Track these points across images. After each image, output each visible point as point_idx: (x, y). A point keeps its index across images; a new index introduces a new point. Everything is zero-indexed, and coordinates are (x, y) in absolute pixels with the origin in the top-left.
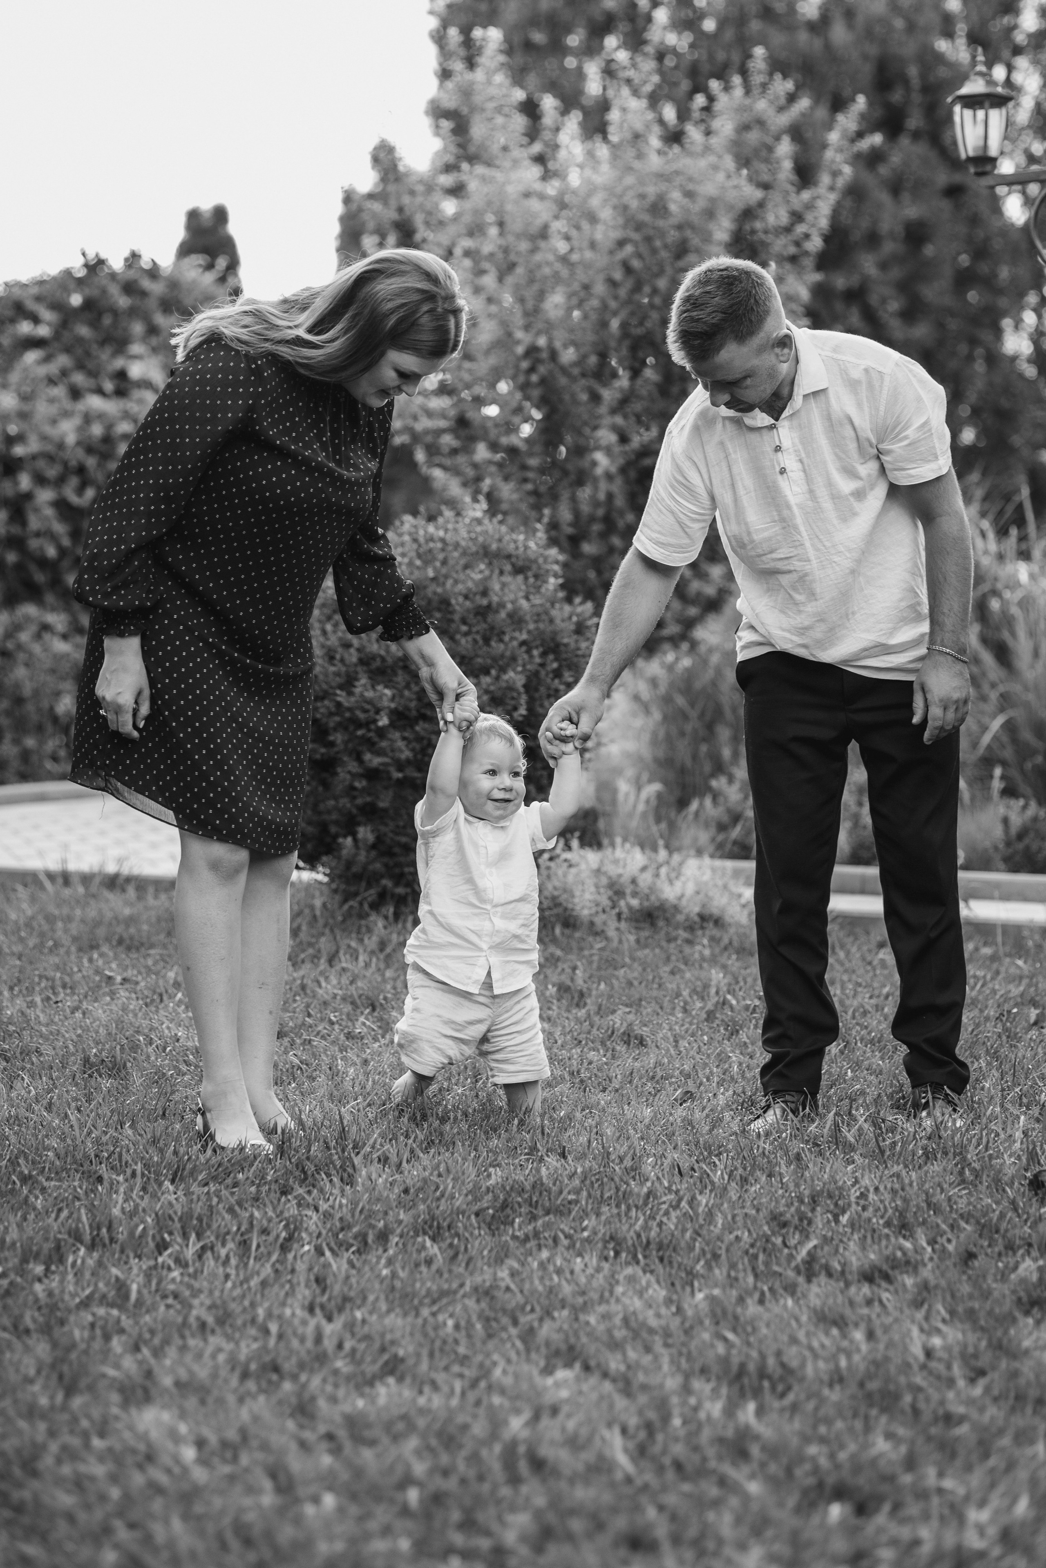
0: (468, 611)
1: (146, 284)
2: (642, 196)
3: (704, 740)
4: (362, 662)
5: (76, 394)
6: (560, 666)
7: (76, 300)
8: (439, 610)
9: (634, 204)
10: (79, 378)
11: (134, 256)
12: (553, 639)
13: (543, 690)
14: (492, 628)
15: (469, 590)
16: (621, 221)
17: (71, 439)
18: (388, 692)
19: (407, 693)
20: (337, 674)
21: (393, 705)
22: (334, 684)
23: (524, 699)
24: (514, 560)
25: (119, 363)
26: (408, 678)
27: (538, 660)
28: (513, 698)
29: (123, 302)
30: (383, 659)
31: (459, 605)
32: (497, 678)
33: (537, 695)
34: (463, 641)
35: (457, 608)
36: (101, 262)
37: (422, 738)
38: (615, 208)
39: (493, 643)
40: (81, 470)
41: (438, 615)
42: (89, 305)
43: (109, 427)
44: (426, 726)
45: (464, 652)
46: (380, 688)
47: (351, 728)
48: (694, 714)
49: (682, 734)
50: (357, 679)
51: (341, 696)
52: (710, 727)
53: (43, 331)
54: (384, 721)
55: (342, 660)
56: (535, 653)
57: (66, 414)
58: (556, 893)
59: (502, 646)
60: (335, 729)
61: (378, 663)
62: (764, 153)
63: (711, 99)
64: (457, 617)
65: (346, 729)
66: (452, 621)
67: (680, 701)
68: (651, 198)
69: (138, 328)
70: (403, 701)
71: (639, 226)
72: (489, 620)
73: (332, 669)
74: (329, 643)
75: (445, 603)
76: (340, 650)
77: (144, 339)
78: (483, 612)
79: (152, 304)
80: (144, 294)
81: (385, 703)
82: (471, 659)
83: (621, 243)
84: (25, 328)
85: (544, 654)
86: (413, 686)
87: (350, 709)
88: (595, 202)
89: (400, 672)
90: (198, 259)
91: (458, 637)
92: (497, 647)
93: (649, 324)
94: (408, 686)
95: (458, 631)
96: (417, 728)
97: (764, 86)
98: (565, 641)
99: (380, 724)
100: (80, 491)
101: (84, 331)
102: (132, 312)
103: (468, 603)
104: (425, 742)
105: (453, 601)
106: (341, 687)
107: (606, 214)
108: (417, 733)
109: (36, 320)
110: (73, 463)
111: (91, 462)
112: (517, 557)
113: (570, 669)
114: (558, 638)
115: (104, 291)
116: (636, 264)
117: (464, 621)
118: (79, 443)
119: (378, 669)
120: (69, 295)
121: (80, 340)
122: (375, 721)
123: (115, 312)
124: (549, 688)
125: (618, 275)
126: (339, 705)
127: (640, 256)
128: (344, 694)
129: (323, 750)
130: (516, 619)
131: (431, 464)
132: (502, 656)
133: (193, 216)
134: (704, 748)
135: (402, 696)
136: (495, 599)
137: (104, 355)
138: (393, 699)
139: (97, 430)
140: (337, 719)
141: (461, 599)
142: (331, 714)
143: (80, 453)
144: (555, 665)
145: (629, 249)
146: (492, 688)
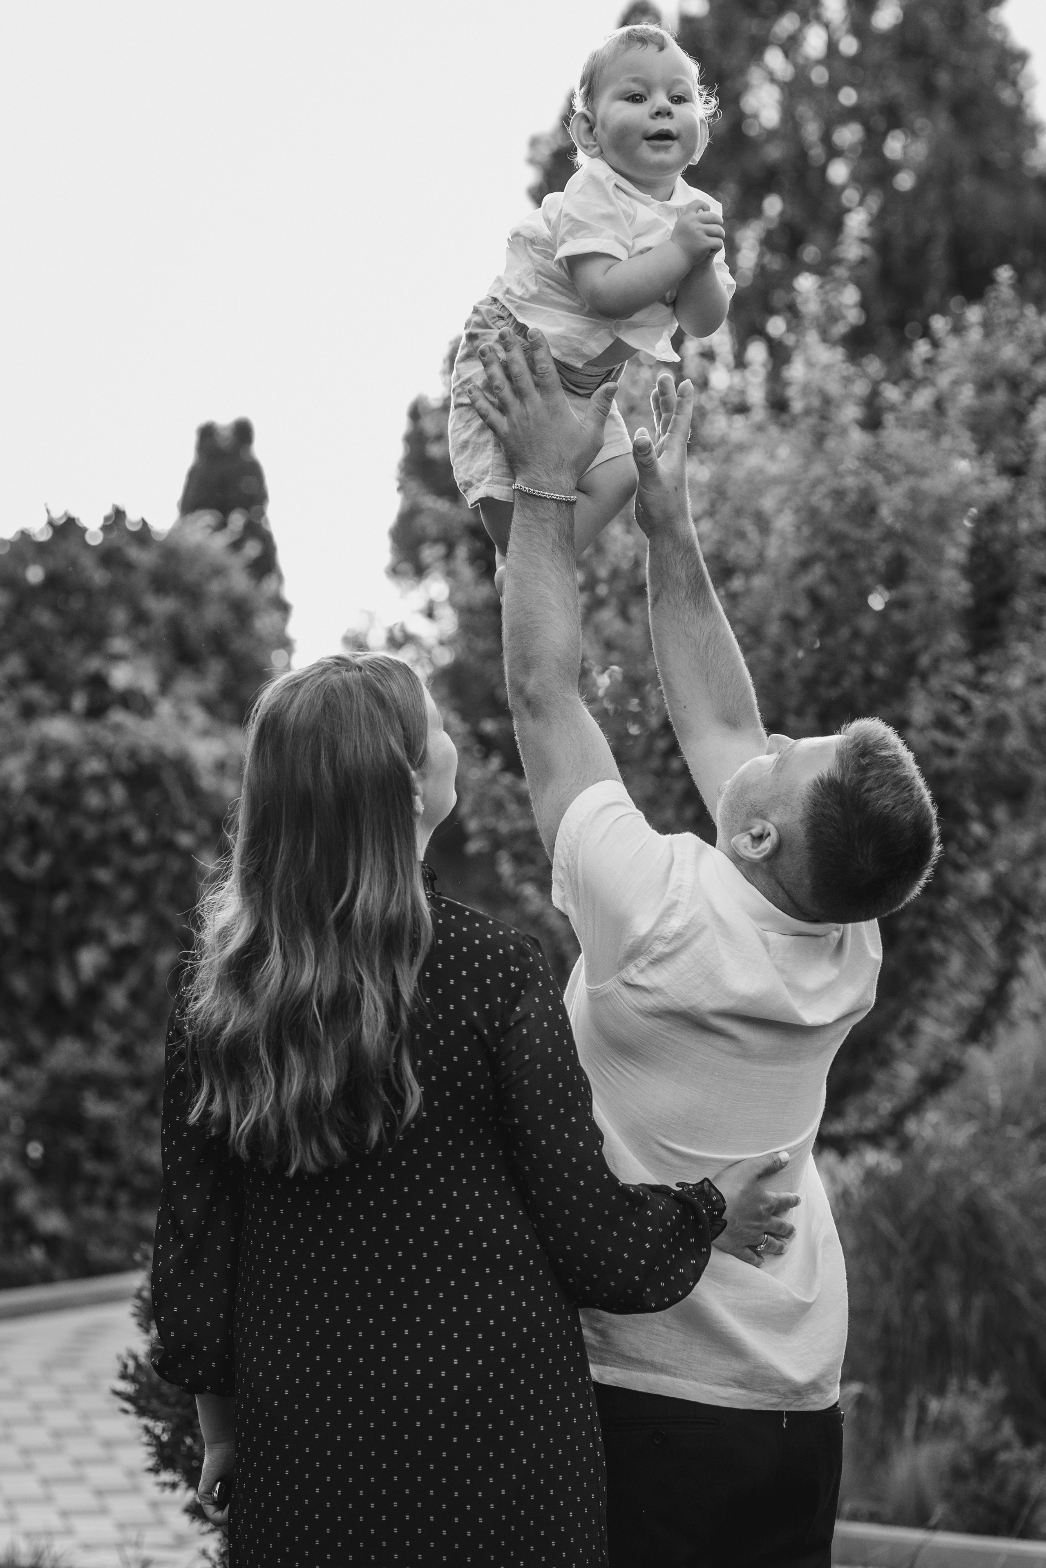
1: (134, 553)
2: (838, 495)
3: (919, 1286)
5: (29, 712)
7: (35, 574)
9: (827, 507)
10: (35, 692)
11: (119, 514)
16: (806, 531)
17: (19, 782)
25: (94, 664)
29: (99, 577)
36: (71, 522)
38: (797, 511)
40: (32, 827)
42: (52, 581)
43: (72, 765)
48: (903, 1246)
49: (887, 1274)
52: (928, 1264)
57: (16, 747)
62: (1012, 422)
63: (936, 344)
67: (885, 1225)
68: (852, 498)
69: (120, 616)
71: (835, 539)
77: (128, 631)
79: (140, 581)
80: (129, 566)
83: (804, 564)
88: (768, 503)
90: (206, 518)
93: (846, 683)
97: (1012, 324)
100: (30, 857)
101: (44, 618)
102: (113, 591)
107: (785, 522)
110: (21, 818)
111: (46, 815)
115: (74, 563)
116: (828, 591)
118: (30, 790)
120: (25, 567)
121: (38, 631)
123: (88, 592)
125: (802, 610)
127: (832, 579)
131: (521, 880)
133: (207, 433)
134: (920, 1299)
137: (72, 653)
139: (55, 770)
143: (31, 807)
145: (818, 571)
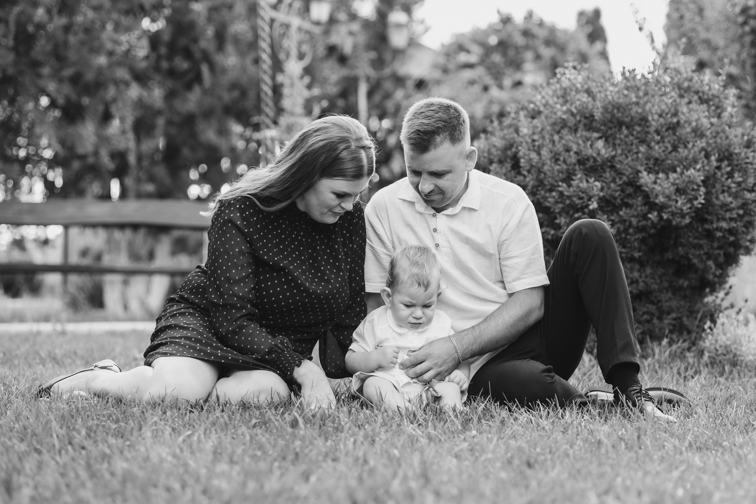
0: (662, 126)
1: (536, 30)
4: (580, 162)
6: (732, 170)
7: (493, 41)
8: (640, 125)
10: (489, 81)
11: (530, 14)
12: (727, 150)
13: (718, 186)
14: (679, 139)
15: (663, 111)
18: (598, 184)
19: (612, 185)
20: (559, 171)
21: (602, 194)
22: (557, 178)
23: (703, 190)
24: (701, 94)
25: (518, 76)
26: (613, 173)
27: (715, 164)
28: (693, 190)
29: (521, 41)
30: (595, 160)
31: (654, 122)
32: (682, 173)
33: (714, 191)
34: (657, 147)
35: (653, 123)
36: (510, 18)
37: (625, 221)
39: (680, 150)
41: (638, 128)
42: (501, 43)
44: (628, 211)
45: (657, 155)
46: (592, 180)
47: (571, 212)
50: (575, 175)
51: (563, 187)
53: (473, 59)
54: (594, 205)
55: (565, 161)
56: (713, 158)
58: (728, 343)
59: (686, 151)
60: (560, 213)
61: (591, 163)
64: (652, 129)
65: (567, 213)
66: (647, 133)
70: (609, 192)
72: (678, 134)
73: (557, 167)
74: (556, 149)
75: (644, 120)
76: (563, 153)
77: (533, 62)
78: (673, 128)
79: (539, 42)
80: (534, 36)
81: (595, 191)
82: (664, 161)
84: (463, 58)
85: (720, 160)
86: (617, 180)
87: (569, 197)
89: (608, 170)
91: (653, 144)
92: (683, 152)
94: (614, 181)
95: (653, 139)
96: (621, 213)
98: (737, 151)
99: (591, 207)
101: (497, 58)
102: (527, 47)
103: (661, 120)
104: (627, 224)
105: (650, 118)
106: (563, 181)
108: (620, 216)
109: (468, 52)
112: (703, 93)
113: (739, 171)
114: (732, 149)
115: (511, 36)
117: (658, 132)
119: (591, 167)
120: (489, 37)
121: (495, 64)
122: (587, 206)
123: (517, 48)
124: (723, 186)
126: (561, 193)
128: (564, 185)
129: (553, 232)
130: (698, 133)
132: (686, 158)
135: (609, 188)
136: (683, 118)
137: (508, 71)
138: (602, 189)
140: (561, 206)
141: (656, 117)
142: (557, 202)
144: (729, 169)
146: (677, 181)
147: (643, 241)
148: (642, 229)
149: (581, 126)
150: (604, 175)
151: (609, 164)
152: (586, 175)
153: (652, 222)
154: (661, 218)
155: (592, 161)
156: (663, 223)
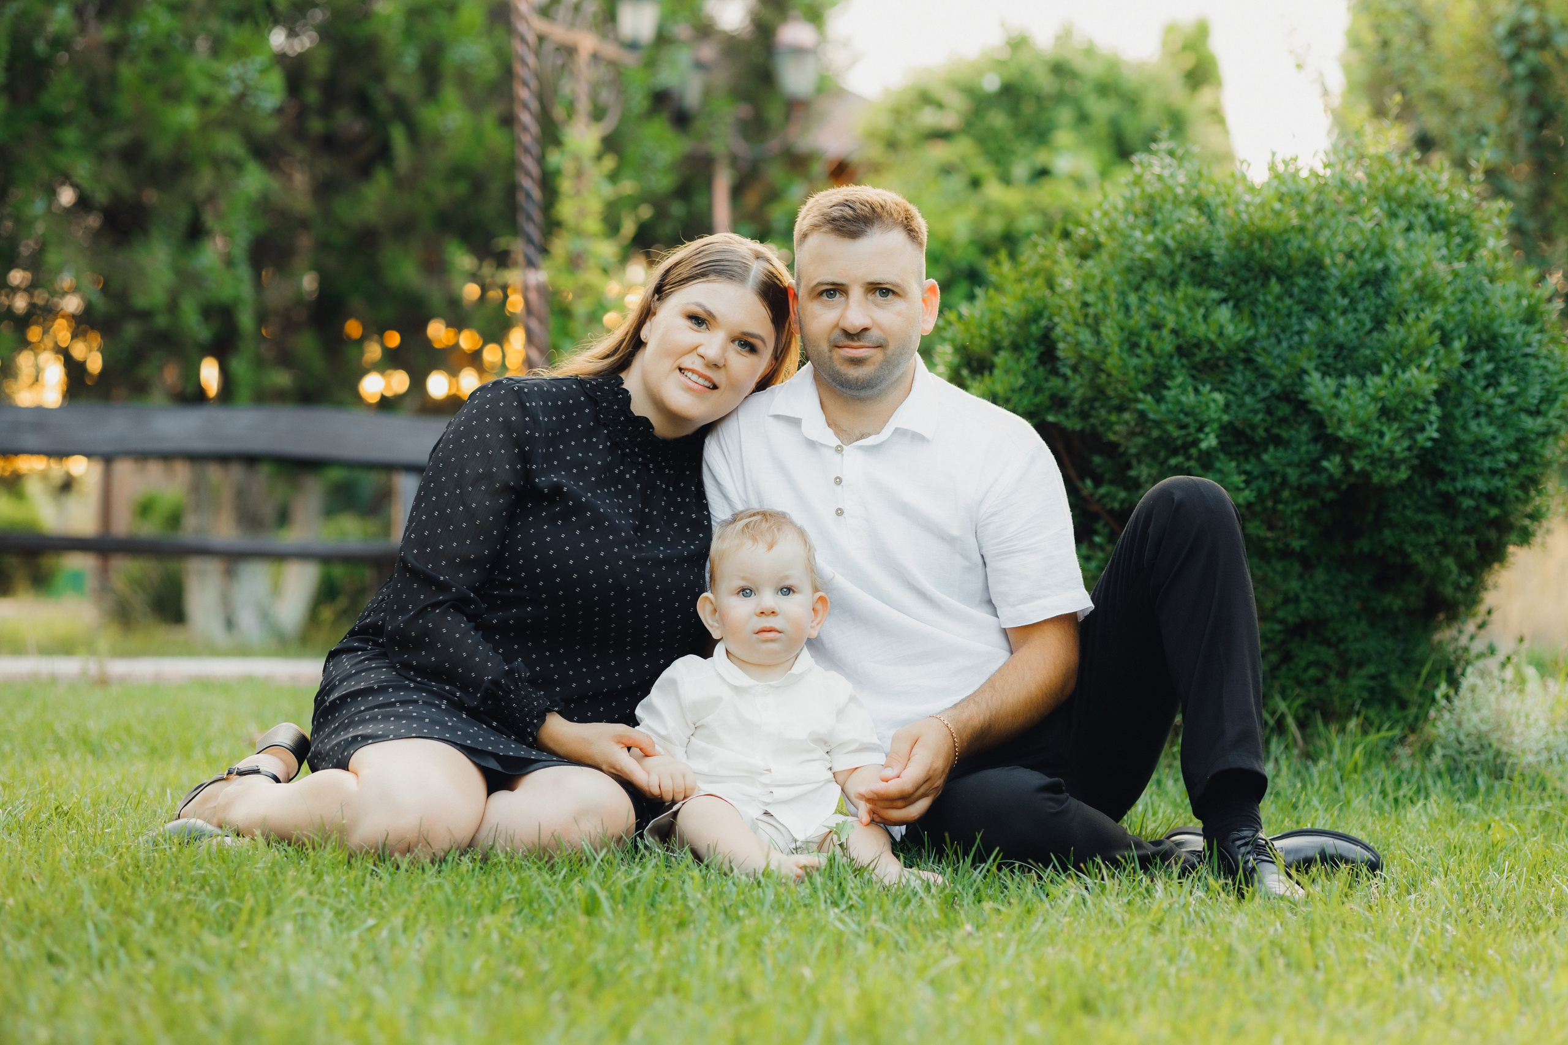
0: (1352, 276)
4: (1181, 351)
6: (1497, 369)
8: (1306, 275)
12: (1486, 328)
13: (1466, 402)
14: (1388, 304)
15: (1355, 246)
18: (1219, 397)
19: (1248, 399)
20: (1138, 370)
21: (1226, 418)
22: (1134, 385)
23: (1435, 410)
24: (1432, 211)
26: (1251, 376)
27: (1461, 356)
28: (1416, 410)
30: (1213, 347)
31: (1337, 268)
32: (1394, 376)
33: (1458, 412)
34: (1341, 321)
35: (1335, 271)
37: (1273, 473)
39: (1389, 327)
41: (1303, 282)
44: (1280, 453)
45: (1341, 338)
46: (1206, 388)
47: (1162, 454)
50: (1173, 378)
51: (1146, 402)
54: (1209, 441)
55: (1149, 349)
56: (1457, 344)
59: (1402, 330)
60: (1139, 457)
61: (1203, 354)
64: (1332, 284)
65: (1154, 456)
66: (1322, 291)
70: (1242, 413)
72: (1385, 293)
73: (1135, 361)
74: (1131, 322)
75: (1314, 265)
76: (1147, 331)
78: (1376, 281)
81: (1213, 412)
82: (1355, 349)
85: (1471, 349)
86: (1259, 388)
87: (1158, 424)
89: (1240, 367)
91: (1333, 314)
92: (1395, 332)
94: (1251, 390)
95: (1334, 305)
96: (1266, 457)
98: (1506, 330)
99: (1204, 445)
103: (1351, 264)
104: (1278, 479)
105: (1328, 260)
106: (1146, 389)
108: (1264, 463)
113: (1511, 372)
114: (1496, 325)
117: (1343, 290)
119: (1205, 361)
122: (1196, 443)
124: (1477, 402)
126: (1142, 416)
128: (1149, 398)
130: (1427, 292)
132: (1402, 345)
135: (1241, 406)
136: (1395, 261)
138: (1227, 407)
140: (1140, 440)
141: (1340, 258)
142: (1132, 434)
144: (1489, 367)
146: (1383, 393)
147: (1310, 515)
148: (1310, 491)
149: (1184, 276)
150: (1231, 378)
151: (1242, 355)
152: (1193, 377)
153: (1331, 477)
154: (1349, 469)
155: (1206, 348)
156: (1352, 479)
